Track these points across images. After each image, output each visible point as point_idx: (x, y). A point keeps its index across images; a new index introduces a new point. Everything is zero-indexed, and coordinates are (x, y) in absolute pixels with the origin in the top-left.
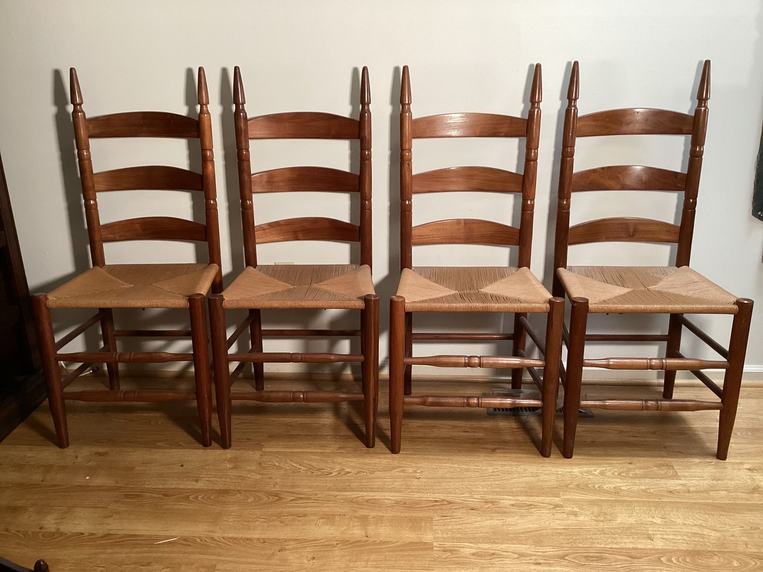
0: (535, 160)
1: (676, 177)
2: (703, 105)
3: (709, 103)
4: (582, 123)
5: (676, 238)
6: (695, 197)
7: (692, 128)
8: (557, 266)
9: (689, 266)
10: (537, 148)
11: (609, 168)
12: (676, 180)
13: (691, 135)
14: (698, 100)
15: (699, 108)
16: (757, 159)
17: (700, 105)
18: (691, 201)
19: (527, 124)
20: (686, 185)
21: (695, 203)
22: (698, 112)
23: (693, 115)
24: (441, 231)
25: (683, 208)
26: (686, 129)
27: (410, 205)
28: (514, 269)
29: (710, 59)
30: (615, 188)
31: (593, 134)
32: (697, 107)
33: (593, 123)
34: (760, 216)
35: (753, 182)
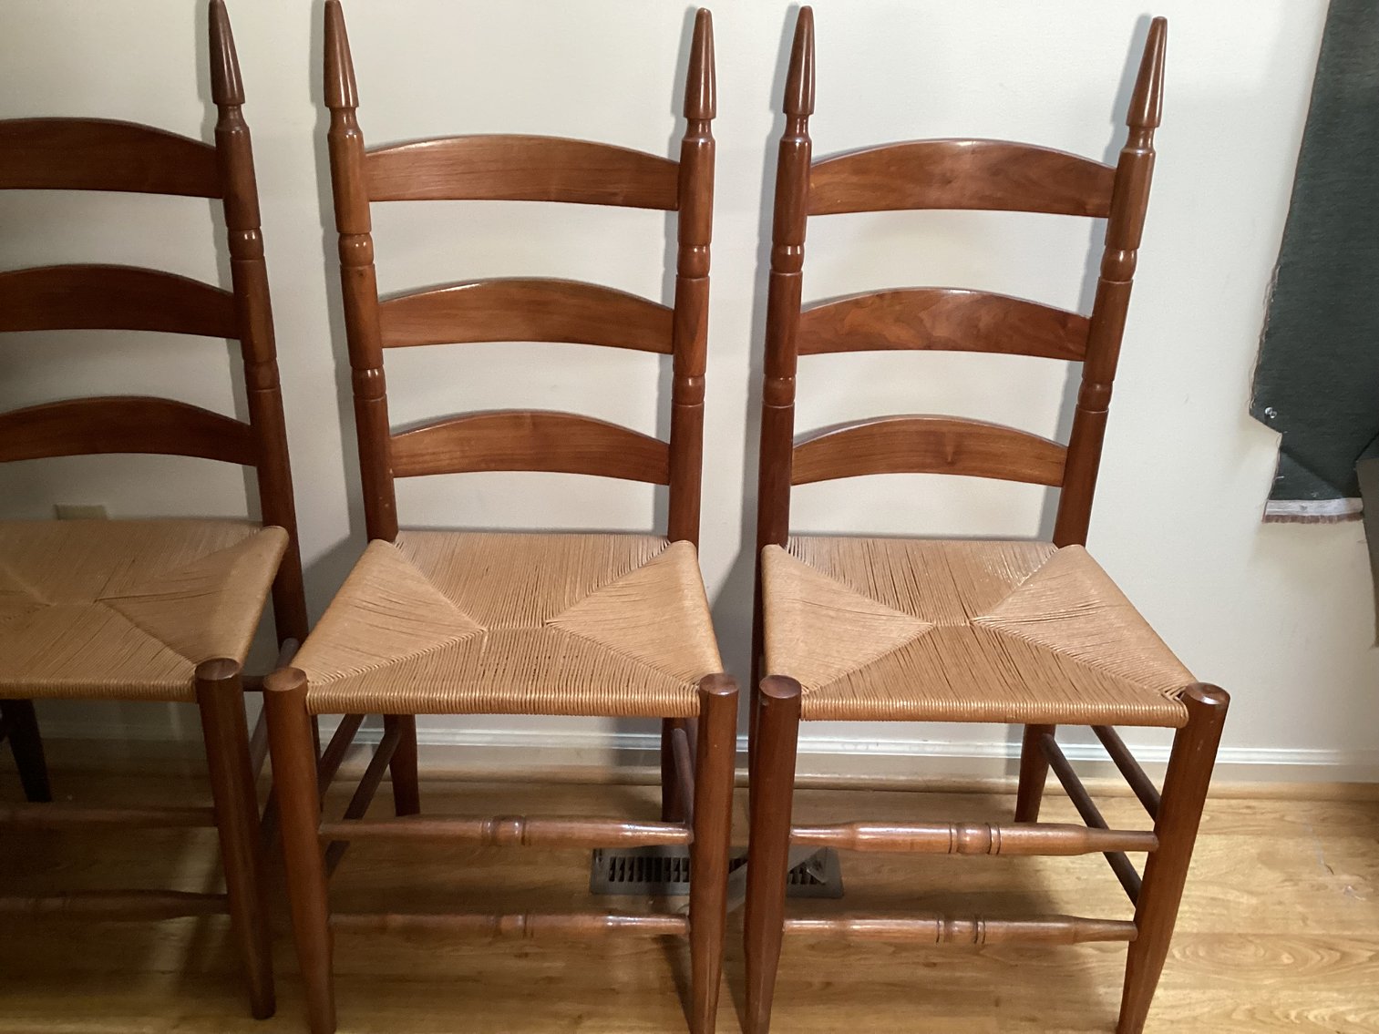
0: (704, 273)
1: (1064, 326)
2: (1141, 141)
3: (1159, 138)
4: (824, 179)
5: (1058, 474)
6: (1108, 379)
7: (1109, 202)
8: (763, 540)
9: (1084, 544)
10: (707, 243)
11: (897, 294)
12: (1062, 333)
13: (1107, 220)
14: (1128, 129)
15: (1129, 150)
16: (1273, 278)
17: (1132, 142)
18: (1098, 387)
19: (679, 177)
20: (1088, 346)
21: (1107, 396)
22: (1126, 159)
23: (1116, 166)
24: (473, 443)
25: (1077, 403)
26: (1094, 201)
27: (381, 379)
28: (656, 545)
29: (1166, 17)
30: (911, 345)
31: (853, 208)
32: (1127, 146)
33: (854, 179)
34: (1268, 416)
35: (1259, 333)
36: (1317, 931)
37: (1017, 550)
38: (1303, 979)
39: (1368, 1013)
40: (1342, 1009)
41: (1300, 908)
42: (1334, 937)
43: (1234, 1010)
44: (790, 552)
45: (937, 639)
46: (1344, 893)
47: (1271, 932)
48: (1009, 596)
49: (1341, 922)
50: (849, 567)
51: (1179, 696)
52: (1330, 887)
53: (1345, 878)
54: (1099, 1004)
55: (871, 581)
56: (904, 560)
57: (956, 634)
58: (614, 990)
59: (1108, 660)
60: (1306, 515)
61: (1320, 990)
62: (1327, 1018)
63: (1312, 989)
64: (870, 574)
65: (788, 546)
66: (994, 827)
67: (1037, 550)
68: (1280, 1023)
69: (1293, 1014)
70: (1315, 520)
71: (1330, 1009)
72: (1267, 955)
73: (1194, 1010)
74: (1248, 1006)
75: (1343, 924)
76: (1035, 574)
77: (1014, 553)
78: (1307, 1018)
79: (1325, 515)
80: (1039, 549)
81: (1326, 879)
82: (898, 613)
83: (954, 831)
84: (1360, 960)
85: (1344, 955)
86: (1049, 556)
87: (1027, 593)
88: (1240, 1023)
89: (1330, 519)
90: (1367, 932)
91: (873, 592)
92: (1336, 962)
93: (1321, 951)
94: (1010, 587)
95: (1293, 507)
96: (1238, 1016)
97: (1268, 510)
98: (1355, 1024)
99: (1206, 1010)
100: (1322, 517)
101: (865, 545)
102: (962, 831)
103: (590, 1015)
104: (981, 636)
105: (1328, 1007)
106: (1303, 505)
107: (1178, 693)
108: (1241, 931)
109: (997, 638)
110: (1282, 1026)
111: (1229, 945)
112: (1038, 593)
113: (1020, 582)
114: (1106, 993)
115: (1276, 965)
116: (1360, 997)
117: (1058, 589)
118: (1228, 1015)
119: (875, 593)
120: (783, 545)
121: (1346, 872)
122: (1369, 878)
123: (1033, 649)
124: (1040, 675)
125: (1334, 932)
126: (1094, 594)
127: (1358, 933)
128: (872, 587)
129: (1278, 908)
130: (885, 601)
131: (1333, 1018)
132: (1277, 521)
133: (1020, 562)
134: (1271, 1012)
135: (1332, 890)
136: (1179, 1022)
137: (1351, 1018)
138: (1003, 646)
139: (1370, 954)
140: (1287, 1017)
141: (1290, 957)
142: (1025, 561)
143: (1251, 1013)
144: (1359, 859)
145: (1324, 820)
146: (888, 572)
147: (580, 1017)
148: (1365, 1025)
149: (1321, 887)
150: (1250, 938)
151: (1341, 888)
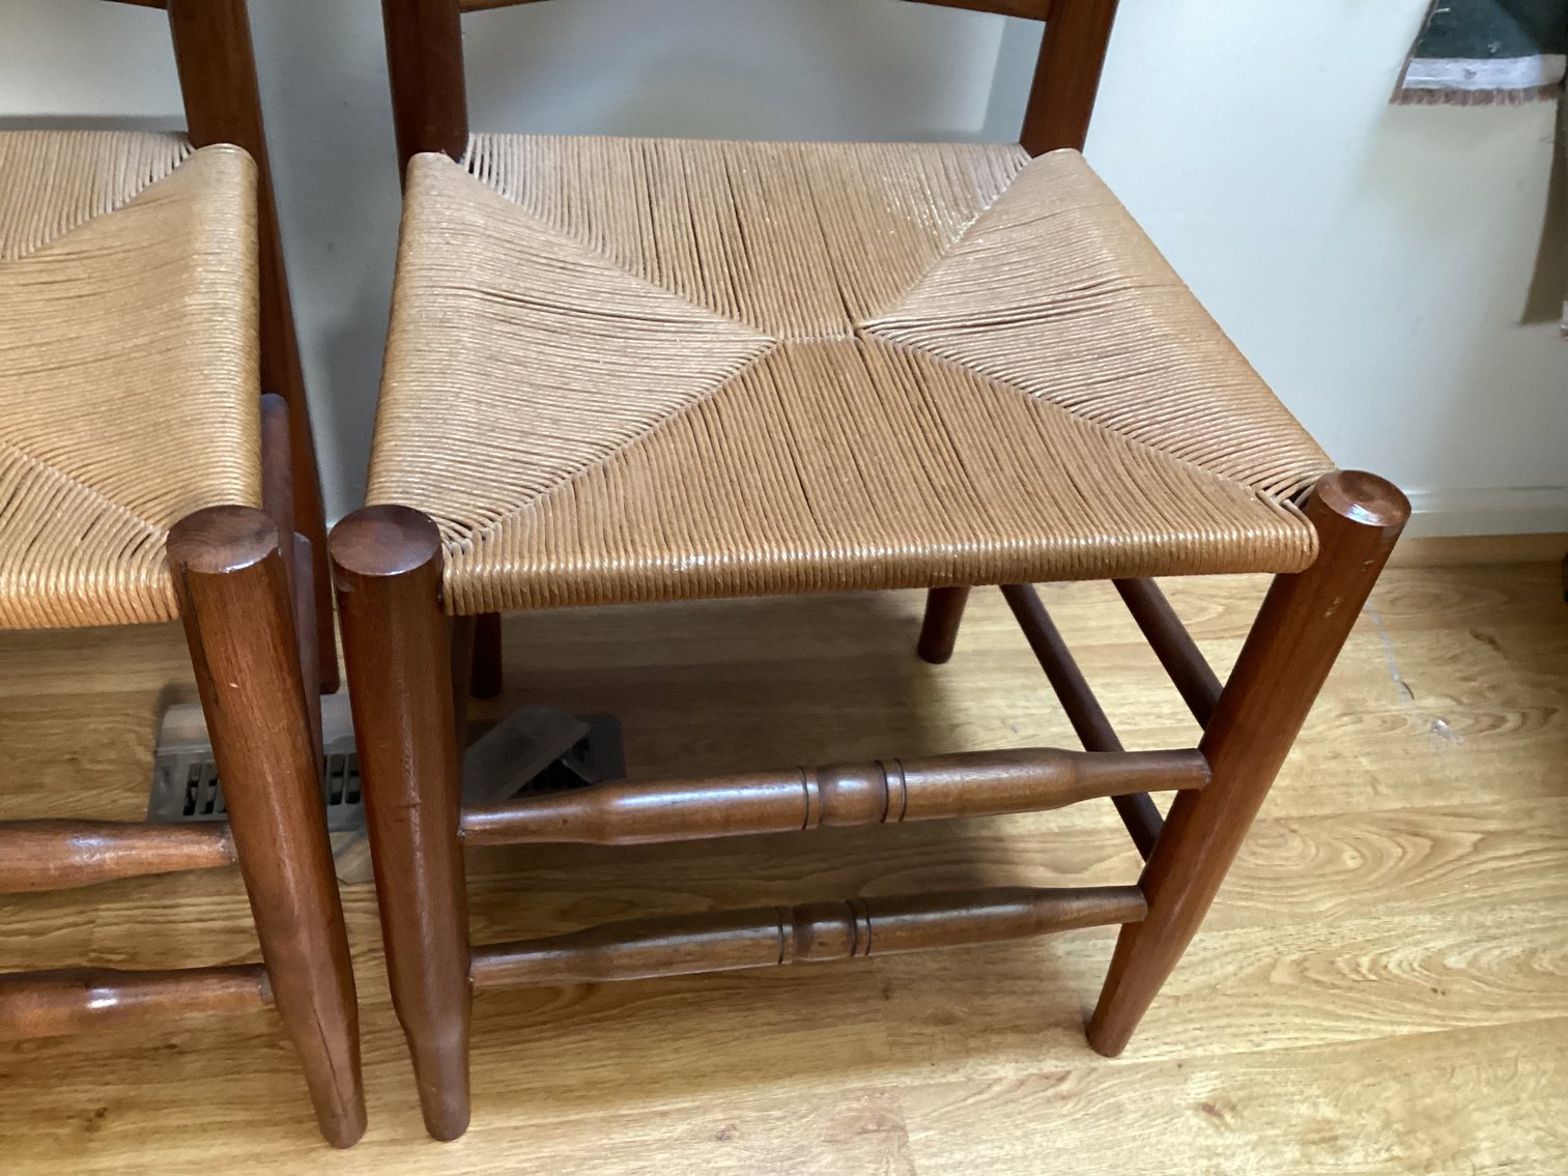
36: (1394, 803)
37: (951, 162)
38: (1377, 894)
39: (1477, 950)
40: (1438, 944)
41: (1365, 763)
42: (1419, 811)
43: (1273, 966)
44: (471, 171)
45: (784, 378)
46: (1431, 731)
47: (1326, 811)
48: (936, 268)
49: (1429, 783)
50: (600, 203)
51: (1293, 498)
52: (1410, 721)
53: (1430, 702)
54: (1055, 976)
55: (649, 239)
56: (722, 187)
57: (825, 359)
58: (173, 1046)
59: (1144, 414)
60: (1472, 88)
61: (1404, 913)
62: (1416, 965)
63: (1391, 913)
64: (646, 222)
65: (468, 155)
66: (894, 772)
67: (989, 160)
68: (1347, 983)
69: (1365, 961)
70: (1485, 97)
71: (1420, 948)
72: (1322, 854)
73: (1211, 973)
74: (1295, 957)
75: (1434, 786)
76: (985, 217)
77: (945, 169)
78: (1386, 967)
79: (1505, 87)
80: (993, 159)
81: (1401, 706)
82: (702, 314)
83: (812, 787)
84: (1461, 851)
85: (1438, 845)
86: (1014, 175)
87: (971, 258)
88: (1284, 989)
89: (1511, 96)
90: (1469, 800)
91: (652, 265)
92: (1427, 857)
93: (1402, 839)
94: (936, 246)
95: (1450, 72)
96: (1278, 976)
97: (1408, 78)
98: (1461, 972)
99: (1231, 969)
100: (1500, 91)
101: (638, 156)
102: (830, 787)
103: (120, 1106)
104: (878, 364)
105: (1417, 943)
106: (1469, 67)
107: (1291, 492)
108: (1282, 814)
109: (910, 365)
110: (1350, 989)
111: (1261, 841)
112: (996, 257)
113: (956, 233)
114: (1069, 954)
115: (1338, 873)
116: (1464, 919)
117: (1033, 248)
118: (1264, 976)
119: (654, 265)
120: (457, 155)
121: (1430, 692)
122: (1465, 700)
123: (986, 388)
124: (1003, 458)
125: (1419, 803)
126: (1109, 262)
127: (1455, 801)
128: (650, 253)
129: (1333, 764)
130: (678, 286)
131: (1426, 964)
132: (1420, 101)
133: (957, 189)
134: (1332, 963)
135: (1413, 727)
136: (1188, 997)
137: (1452, 961)
138: (923, 386)
139: (1475, 837)
140: (1356, 969)
141: (1355, 854)
142: (966, 185)
143: (1301, 968)
144: (1448, 668)
145: (1393, 602)
146: (685, 217)
147: (100, 1114)
148: (1474, 972)
149: (1397, 722)
150: (1295, 826)
151: (1426, 721)
